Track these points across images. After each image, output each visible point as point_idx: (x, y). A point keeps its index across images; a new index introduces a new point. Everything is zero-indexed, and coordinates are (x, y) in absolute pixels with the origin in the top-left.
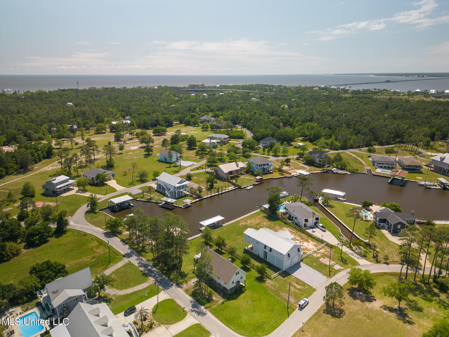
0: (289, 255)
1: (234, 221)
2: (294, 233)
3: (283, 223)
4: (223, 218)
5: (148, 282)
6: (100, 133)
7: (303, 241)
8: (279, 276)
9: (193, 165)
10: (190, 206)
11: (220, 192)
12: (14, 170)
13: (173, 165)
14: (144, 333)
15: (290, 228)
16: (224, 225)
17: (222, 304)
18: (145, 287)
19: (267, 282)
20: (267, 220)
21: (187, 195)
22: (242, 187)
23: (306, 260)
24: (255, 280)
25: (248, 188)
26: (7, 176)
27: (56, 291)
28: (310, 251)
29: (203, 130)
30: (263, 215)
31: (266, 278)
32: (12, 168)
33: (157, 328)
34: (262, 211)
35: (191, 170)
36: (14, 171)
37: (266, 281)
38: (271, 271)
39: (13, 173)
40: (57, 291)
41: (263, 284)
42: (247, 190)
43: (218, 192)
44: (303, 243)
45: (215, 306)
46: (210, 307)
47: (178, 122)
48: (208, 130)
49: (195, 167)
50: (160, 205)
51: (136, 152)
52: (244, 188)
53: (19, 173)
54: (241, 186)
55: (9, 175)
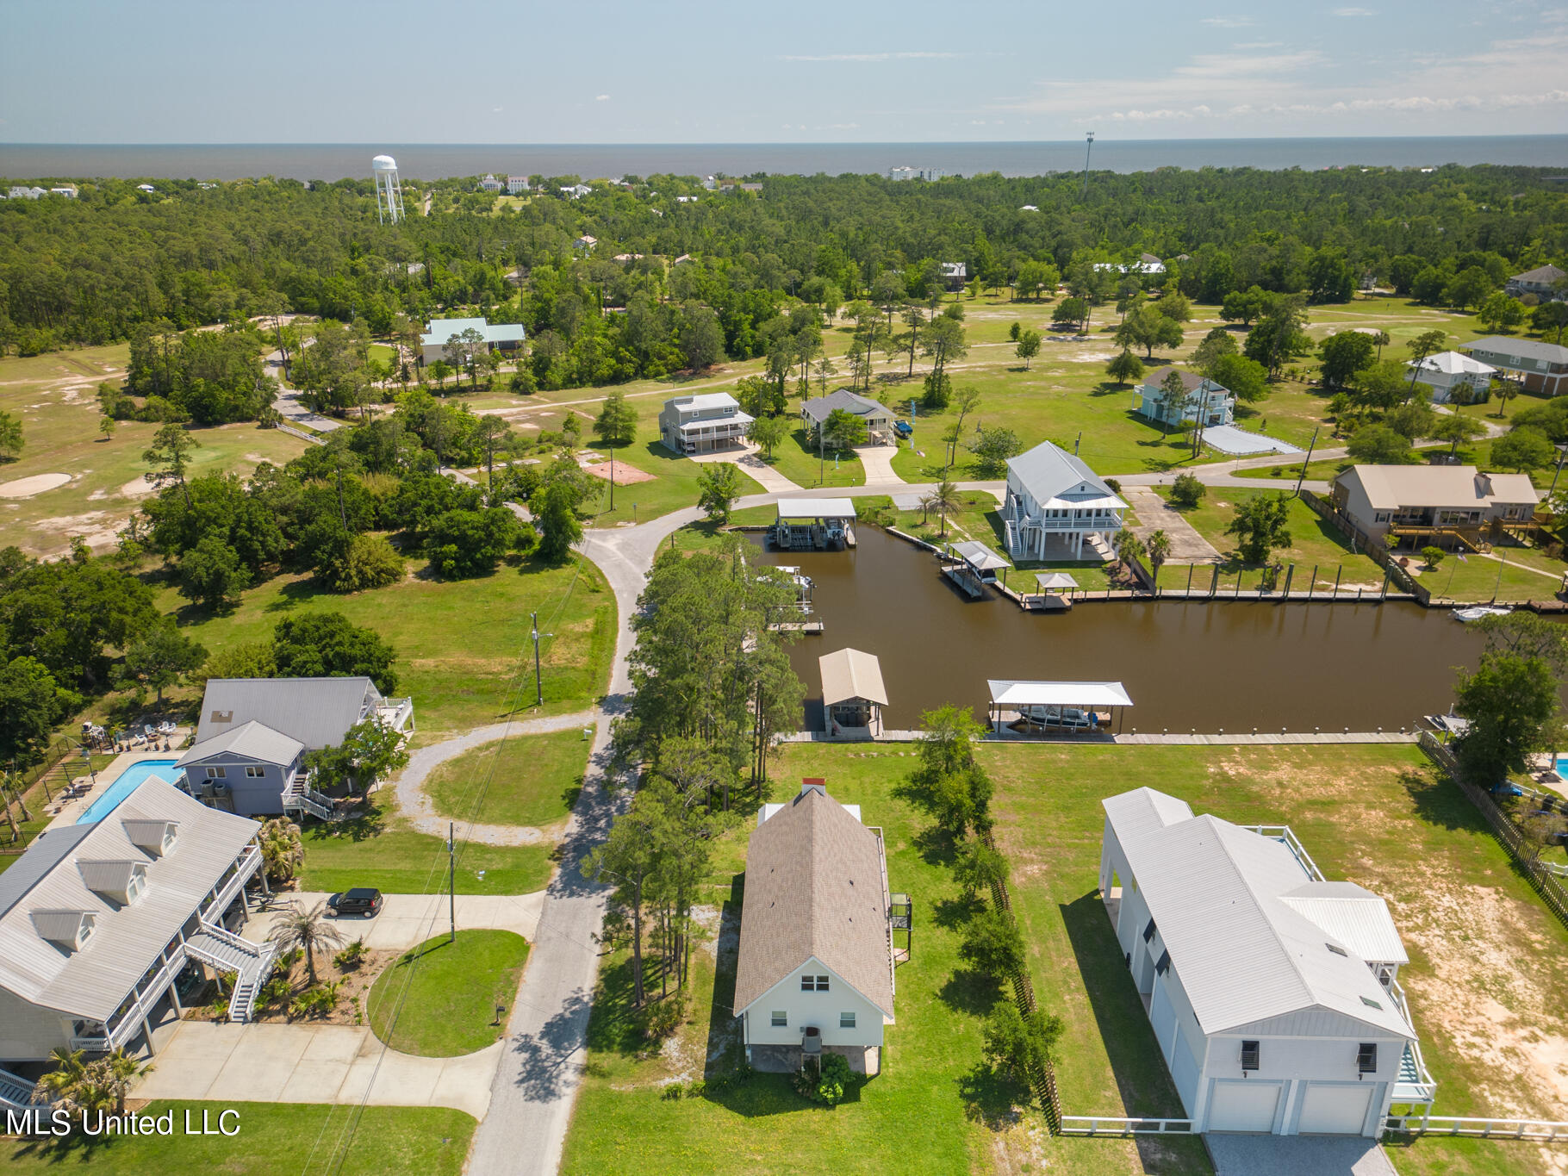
0: (1250, 1053)
1: (1198, 739)
2: (1527, 945)
3: (1505, 860)
4: (1126, 701)
5: (543, 831)
6: (1029, 301)
7: (1549, 1030)
8: (1131, 1148)
9: (1274, 452)
10: (1060, 610)
11: (1277, 594)
12: (665, 365)
13: (1179, 438)
14: (282, 1018)
15: (1525, 908)
16: (1119, 739)
17: (663, 1098)
18: (516, 843)
19: (1016, 1129)
20: (1406, 802)
21: (1099, 563)
22: (1432, 602)
23: (1443, 1156)
24: (965, 1082)
25: (1470, 614)
26: (640, 380)
27: (225, 715)
28: (1547, 1114)
29: (1485, 327)
30: (1409, 768)
31: (1036, 1102)
32: (661, 358)
33: (340, 1028)
34: (1425, 746)
35: (1235, 474)
36: (662, 369)
37: (1017, 1119)
38: (1113, 1083)
39: (658, 374)
40: (228, 719)
41: (980, 1128)
42: (1460, 621)
43: (1272, 586)
44: (1535, 1038)
45: (628, 1088)
46: (603, 1075)
47: (1393, 291)
48: (1513, 328)
49: (1276, 462)
50: (947, 569)
51: (1082, 372)
52: (1450, 607)
53: (675, 379)
54: (1428, 595)
55: (646, 377)
